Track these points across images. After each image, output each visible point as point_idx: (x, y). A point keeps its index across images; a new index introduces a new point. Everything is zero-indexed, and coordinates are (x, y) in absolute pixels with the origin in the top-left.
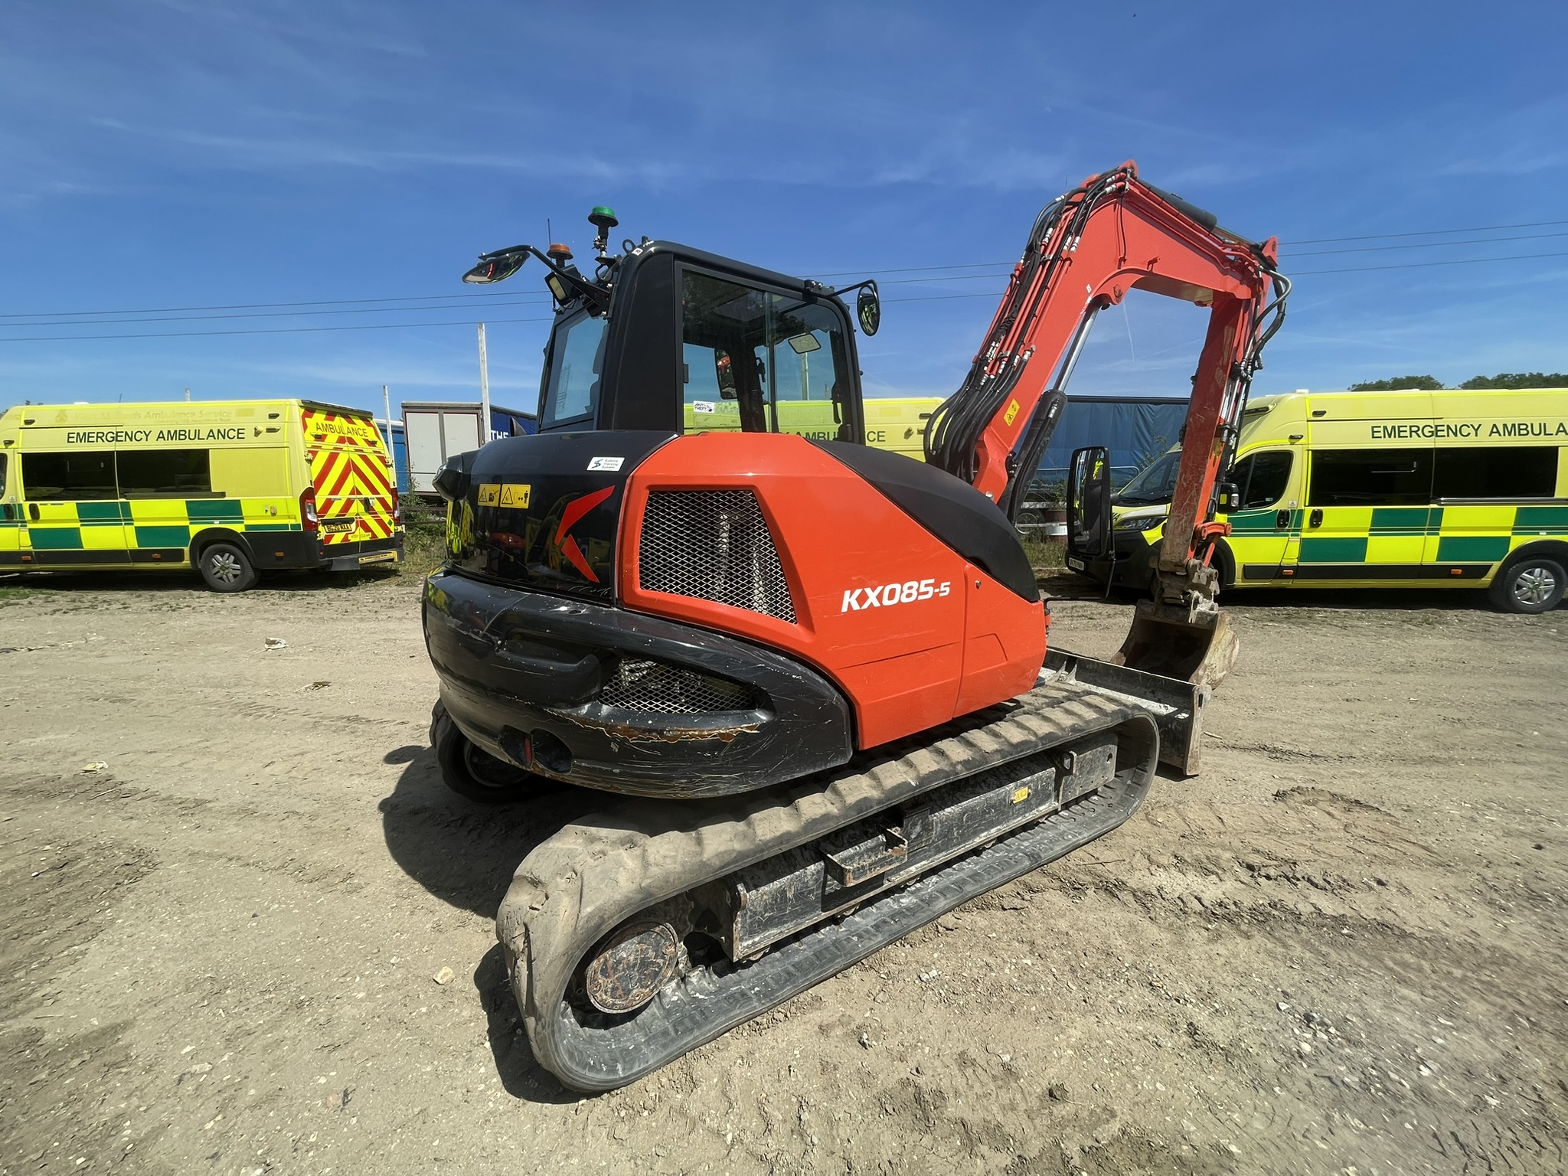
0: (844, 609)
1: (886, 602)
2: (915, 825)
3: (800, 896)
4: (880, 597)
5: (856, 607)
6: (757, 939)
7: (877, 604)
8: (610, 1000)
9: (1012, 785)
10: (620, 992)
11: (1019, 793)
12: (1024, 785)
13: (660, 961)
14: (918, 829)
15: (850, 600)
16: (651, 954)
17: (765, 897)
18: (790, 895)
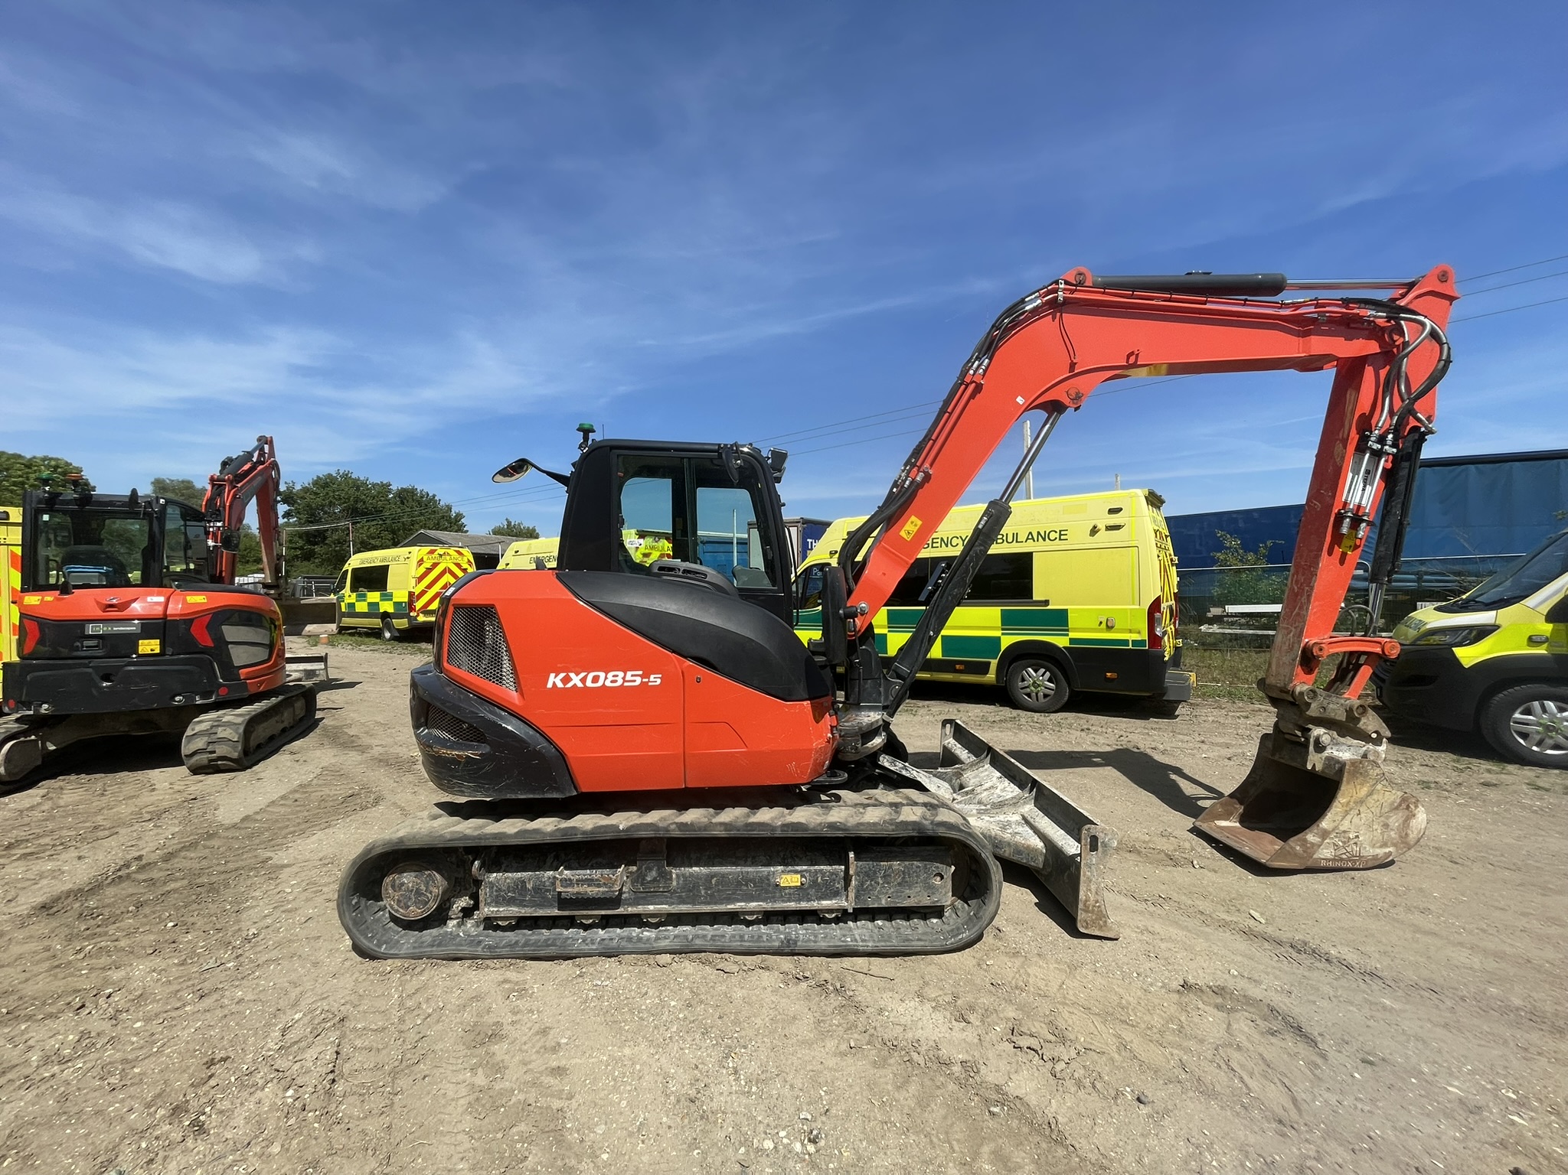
0: (550, 685)
1: (589, 684)
2: (651, 869)
3: (537, 889)
4: (583, 680)
5: (560, 685)
6: (501, 909)
7: (580, 685)
8: (396, 907)
9: (780, 868)
10: (402, 904)
11: (790, 878)
12: (796, 872)
13: (429, 895)
14: (654, 873)
15: (554, 680)
16: (423, 887)
17: (508, 881)
18: (529, 886)
